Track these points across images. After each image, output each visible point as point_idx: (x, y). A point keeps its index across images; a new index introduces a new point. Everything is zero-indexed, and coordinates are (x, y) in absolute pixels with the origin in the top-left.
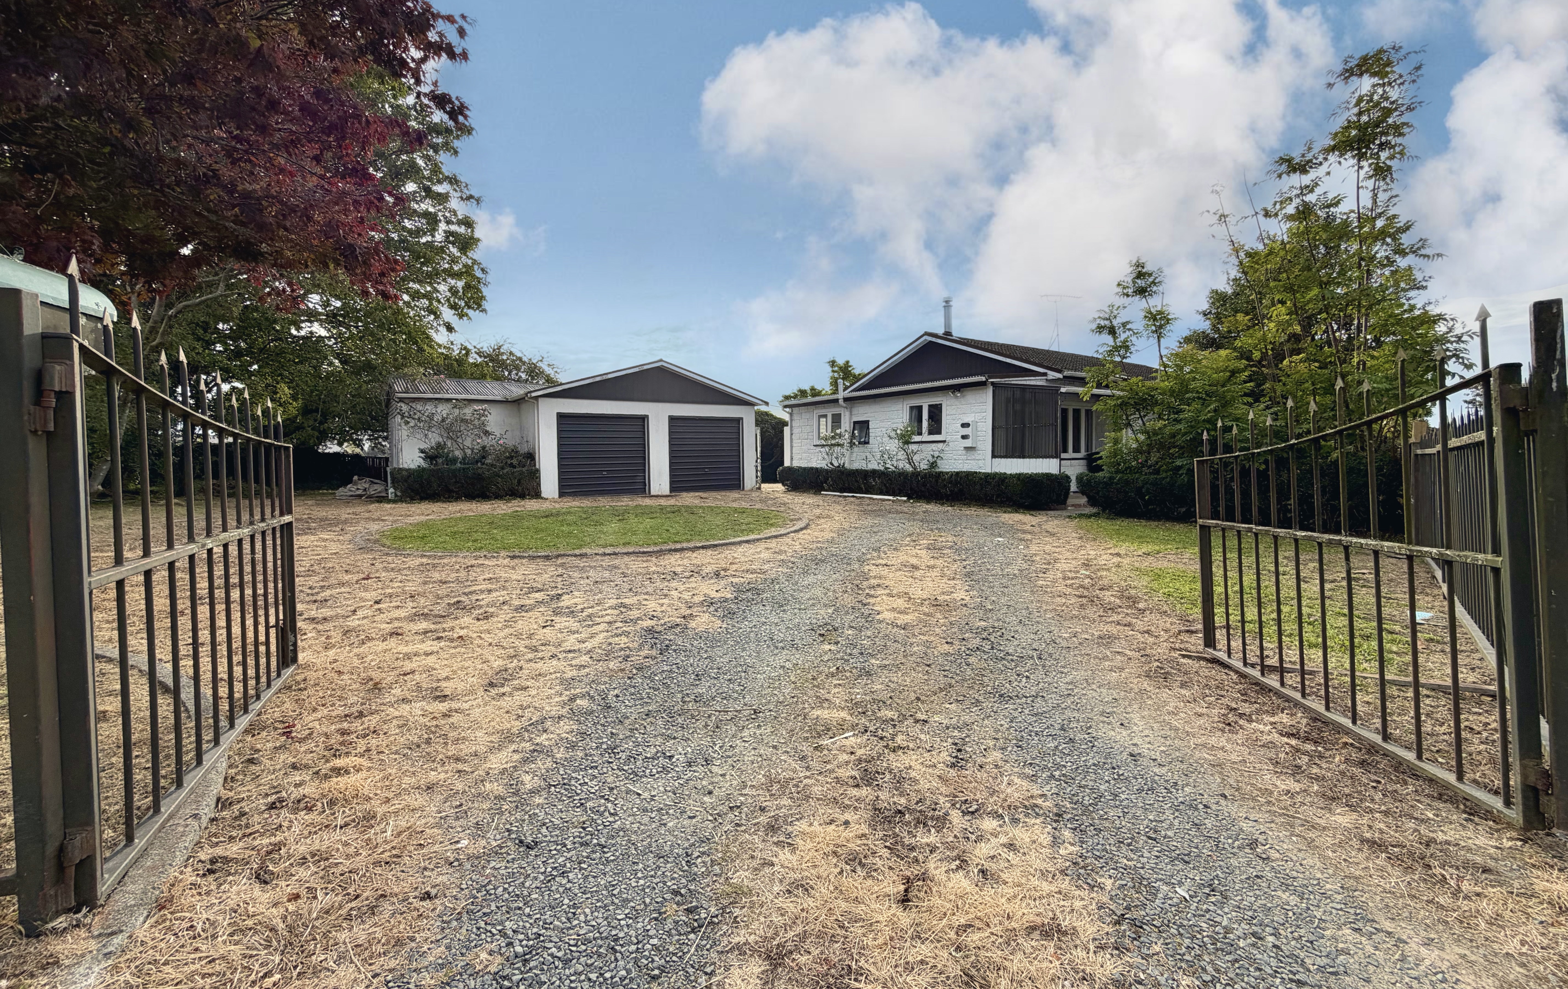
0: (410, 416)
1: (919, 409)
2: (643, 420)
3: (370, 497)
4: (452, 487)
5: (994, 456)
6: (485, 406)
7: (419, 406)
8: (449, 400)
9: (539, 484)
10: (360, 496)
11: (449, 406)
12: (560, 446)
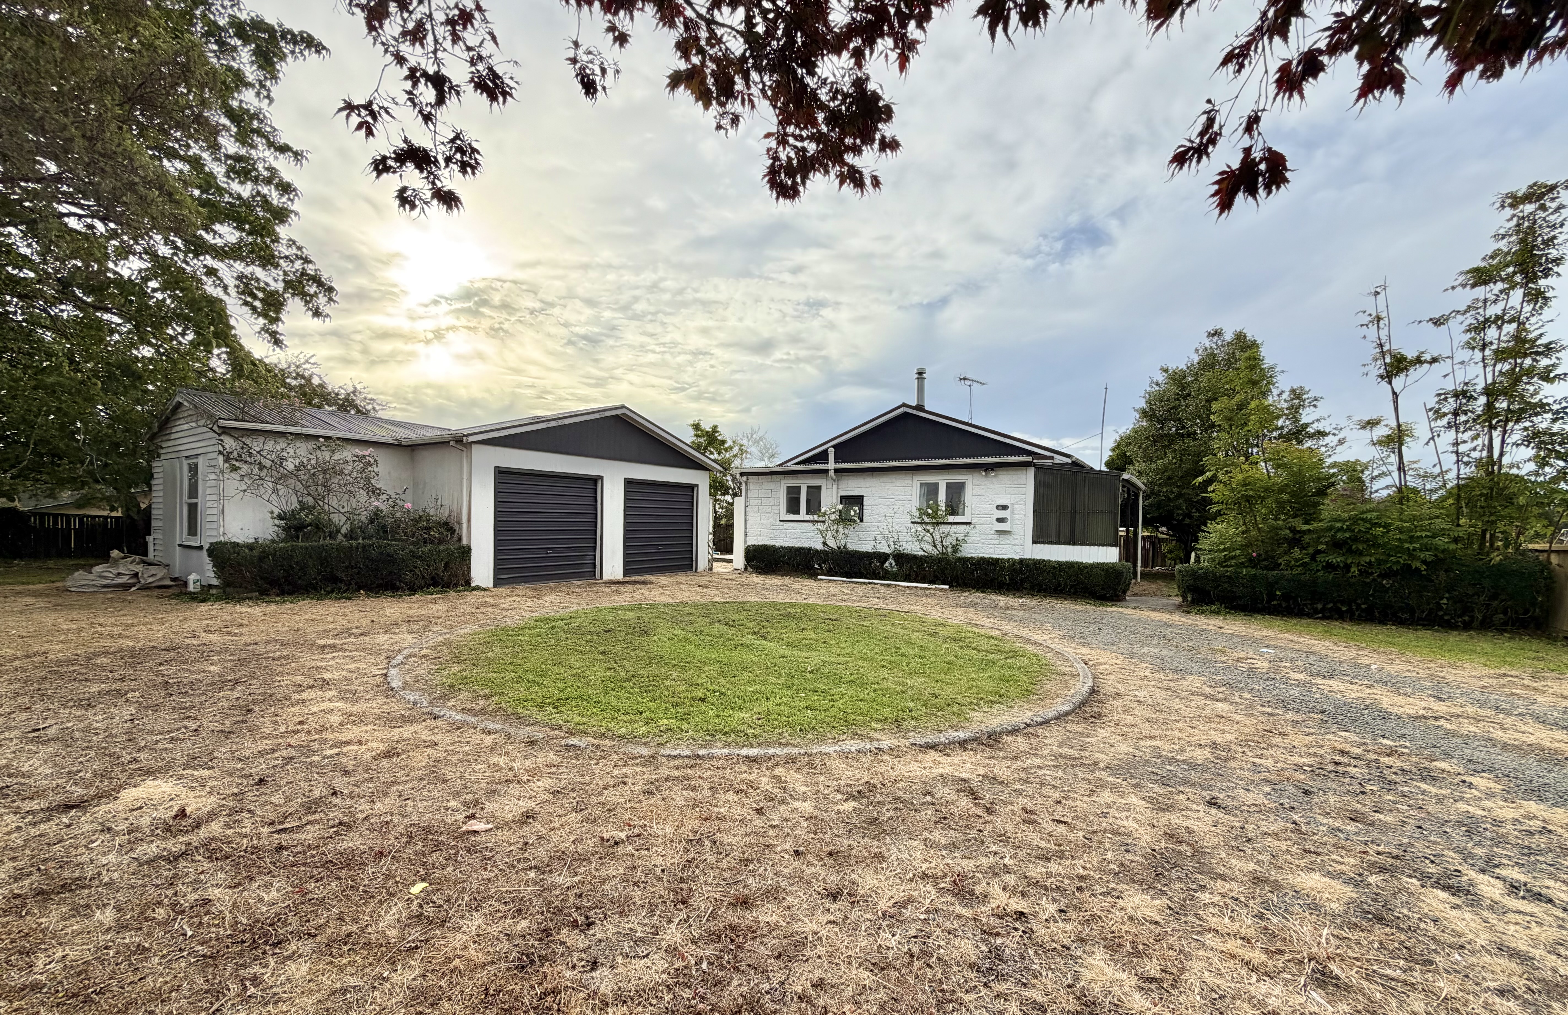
0: (239, 458)
1: (936, 486)
2: (594, 482)
3: (146, 588)
4: (341, 575)
5: (1034, 542)
6: (369, 451)
7: (256, 444)
8: (308, 437)
9: (469, 568)
10: (126, 587)
11: (311, 445)
12: (497, 513)
